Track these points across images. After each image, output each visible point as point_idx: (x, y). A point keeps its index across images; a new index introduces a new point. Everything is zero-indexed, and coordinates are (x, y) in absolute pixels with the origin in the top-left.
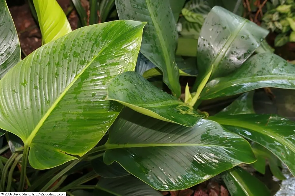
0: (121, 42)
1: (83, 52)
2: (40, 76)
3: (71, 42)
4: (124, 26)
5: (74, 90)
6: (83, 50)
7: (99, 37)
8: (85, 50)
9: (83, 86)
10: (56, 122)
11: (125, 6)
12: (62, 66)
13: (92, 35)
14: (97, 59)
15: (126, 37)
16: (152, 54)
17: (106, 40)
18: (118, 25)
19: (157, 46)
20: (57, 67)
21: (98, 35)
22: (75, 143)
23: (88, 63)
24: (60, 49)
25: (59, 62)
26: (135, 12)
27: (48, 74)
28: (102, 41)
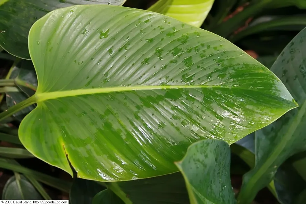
0: (250, 99)
1: (198, 67)
2: (128, 43)
3: (199, 42)
4: (270, 85)
5: (146, 97)
6: (200, 65)
7: (232, 68)
8: (203, 68)
9: (160, 103)
10: (93, 110)
11: (292, 59)
12: (162, 58)
13: (227, 59)
14: (205, 90)
15: (261, 100)
16: (264, 138)
17: (235, 80)
18: (266, 77)
19: (279, 134)
20: (155, 54)
21: (234, 66)
22: (87, 156)
23: (191, 84)
24: (178, 37)
25: (162, 50)
26: (296, 77)
27: (138, 50)
28: (232, 76)
